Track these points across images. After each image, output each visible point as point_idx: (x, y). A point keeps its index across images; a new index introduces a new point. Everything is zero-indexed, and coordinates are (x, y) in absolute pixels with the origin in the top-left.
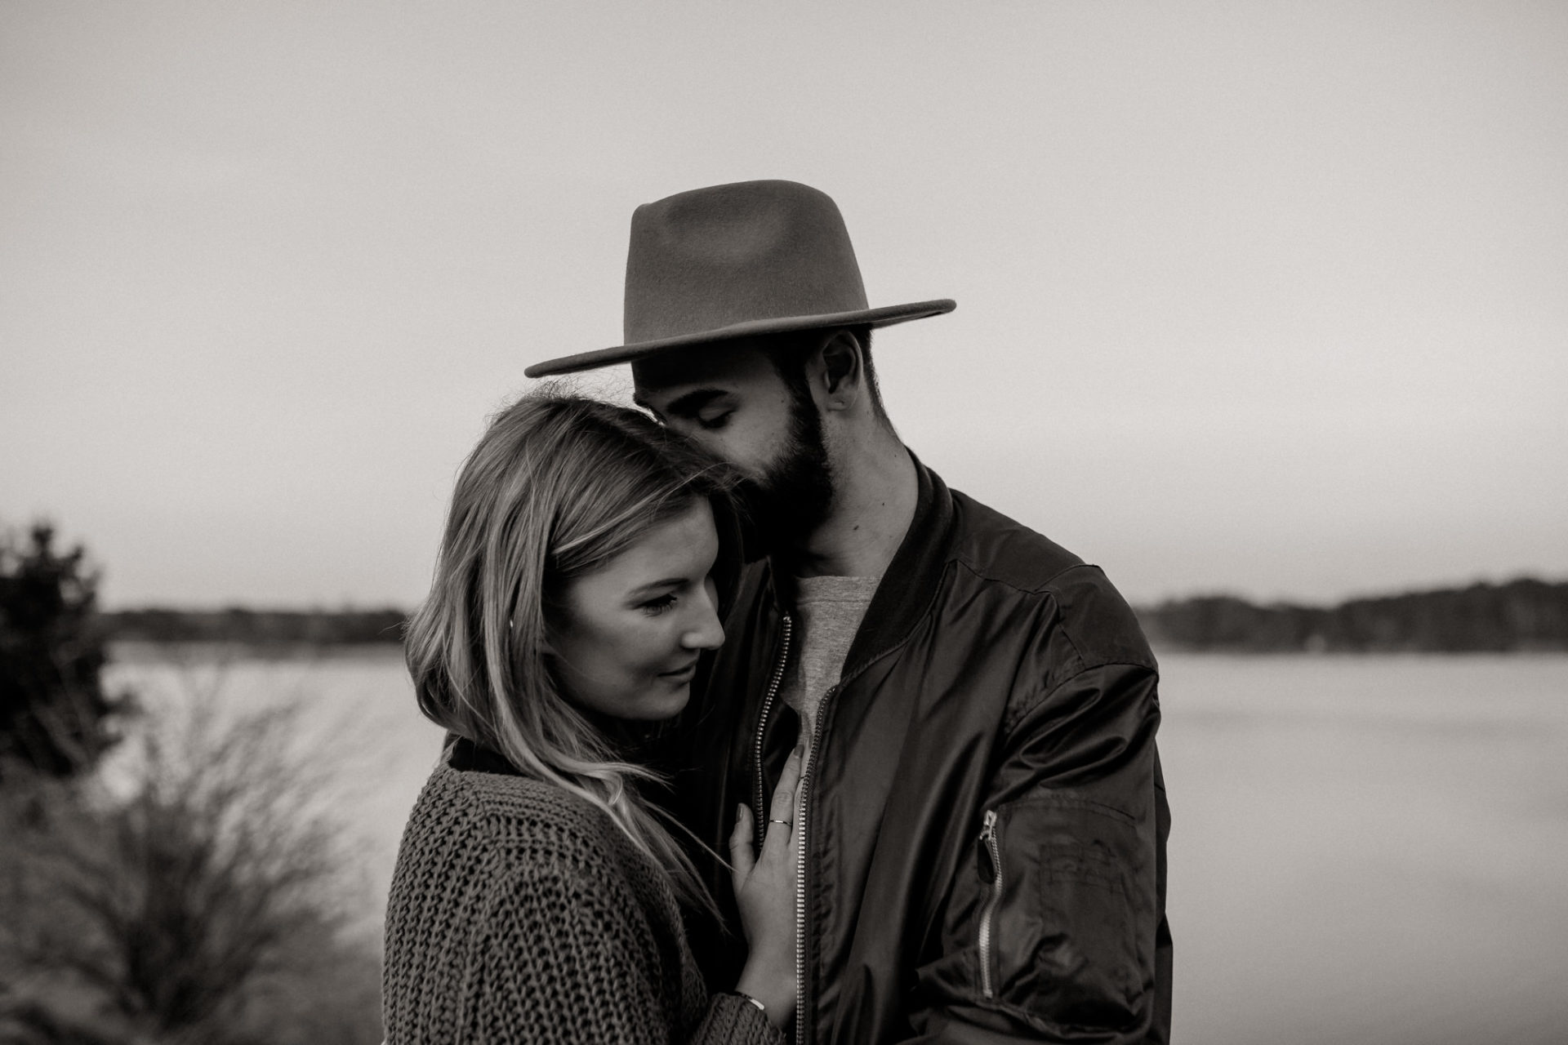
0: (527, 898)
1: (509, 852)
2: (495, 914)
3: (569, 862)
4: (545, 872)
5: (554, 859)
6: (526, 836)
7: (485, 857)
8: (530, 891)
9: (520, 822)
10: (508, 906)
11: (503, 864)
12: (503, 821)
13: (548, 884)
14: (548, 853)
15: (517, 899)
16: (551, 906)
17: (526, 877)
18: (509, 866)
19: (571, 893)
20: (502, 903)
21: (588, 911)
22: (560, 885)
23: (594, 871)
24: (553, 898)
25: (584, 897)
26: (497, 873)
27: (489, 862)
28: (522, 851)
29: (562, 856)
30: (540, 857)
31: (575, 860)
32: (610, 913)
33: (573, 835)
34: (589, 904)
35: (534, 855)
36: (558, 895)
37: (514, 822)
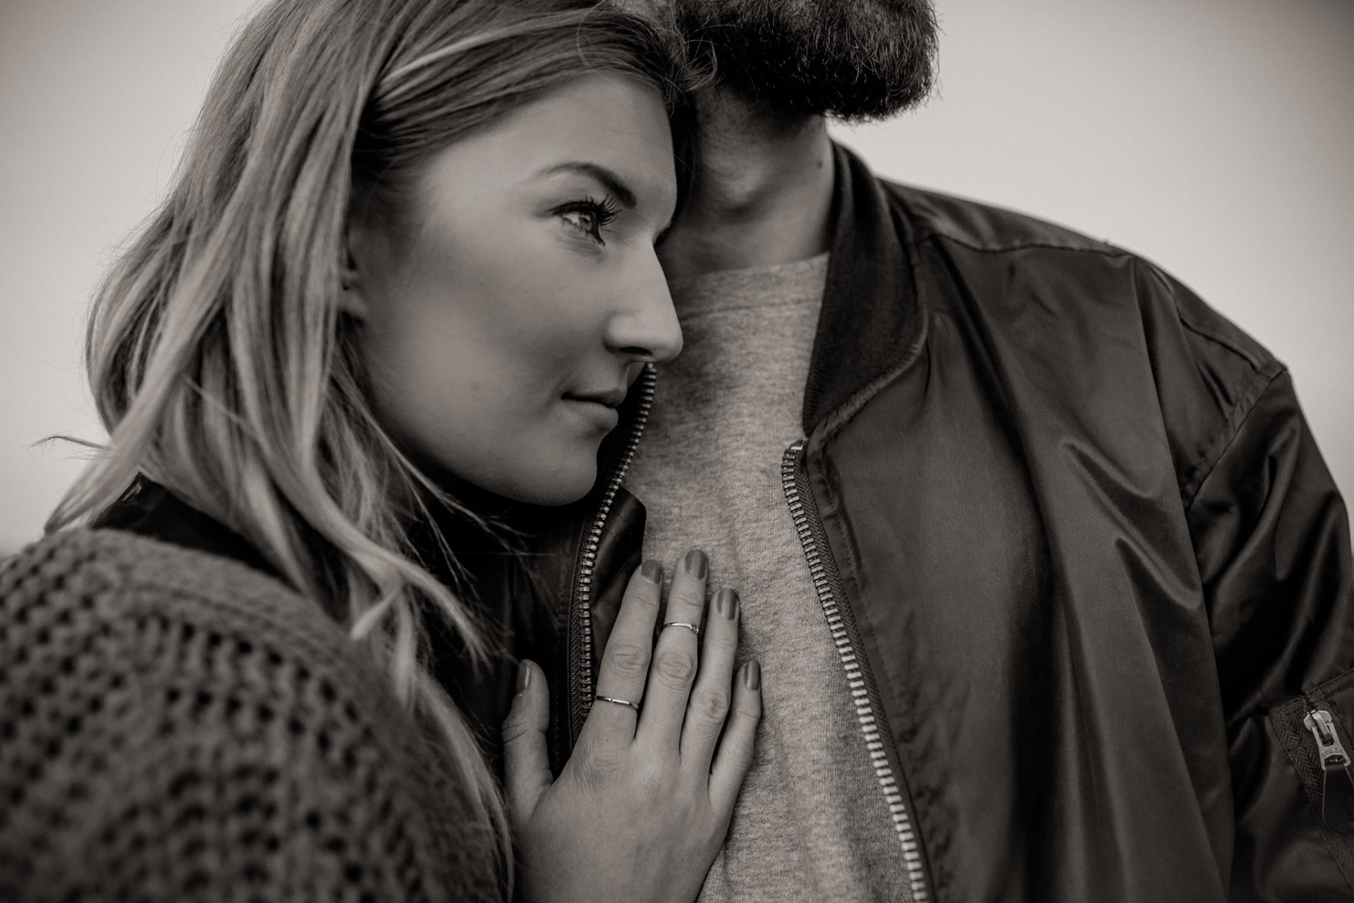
0: (196, 813)
1: (173, 695)
2: (108, 836)
3: (309, 741)
4: (251, 753)
5: (277, 729)
6: (223, 667)
7: (114, 699)
8: (205, 795)
9: (214, 640)
10: (145, 825)
11: (152, 723)
12: (175, 632)
13: (253, 785)
14: (265, 714)
15: (171, 811)
16: (249, 838)
17: (204, 763)
18: (167, 728)
19: (302, 810)
20: (132, 813)
21: (330, 862)
22: (279, 792)
23: (361, 772)
24: (255, 819)
25: (331, 828)
26: (135, 740)
27: (122, 711)
28: (203, 699)
29: (295, 727)
30: (246, 720)
31: (324, 742)
32: (378, 873)
33: (328, 692)
34: (336, 845)
36: (270, 811)
37: (200, 640)
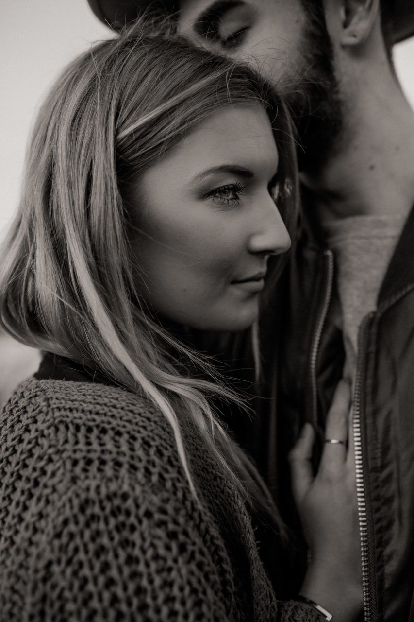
1: (75, 463)
3: (140, 475)
4: (113, 487)
5: (123, 472)
6: (95, 446)
7: (50, 469)
9: (90, 430)
10: (72, 527)
11: (68, 476)
12: (72, 429)
14: (118, 464)
16: (119, 528)
17: (92, 494)
18: (74, 480)
19: (141, 512)
20: (66, 522)
22: (130, 503)
23: (169, 485)
24: (122, 518)
25: (157, 516)
26: (61, 488)
27: (53, 474)
28: (89, 462)
29: (133, 468)
30: (109, 471)
31: (148, 472)
32: (186, 533)
33: (146, 444)
34: (161, 524)
35: (102, 467)
37: (83, 429)
